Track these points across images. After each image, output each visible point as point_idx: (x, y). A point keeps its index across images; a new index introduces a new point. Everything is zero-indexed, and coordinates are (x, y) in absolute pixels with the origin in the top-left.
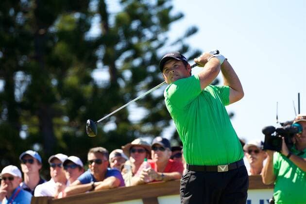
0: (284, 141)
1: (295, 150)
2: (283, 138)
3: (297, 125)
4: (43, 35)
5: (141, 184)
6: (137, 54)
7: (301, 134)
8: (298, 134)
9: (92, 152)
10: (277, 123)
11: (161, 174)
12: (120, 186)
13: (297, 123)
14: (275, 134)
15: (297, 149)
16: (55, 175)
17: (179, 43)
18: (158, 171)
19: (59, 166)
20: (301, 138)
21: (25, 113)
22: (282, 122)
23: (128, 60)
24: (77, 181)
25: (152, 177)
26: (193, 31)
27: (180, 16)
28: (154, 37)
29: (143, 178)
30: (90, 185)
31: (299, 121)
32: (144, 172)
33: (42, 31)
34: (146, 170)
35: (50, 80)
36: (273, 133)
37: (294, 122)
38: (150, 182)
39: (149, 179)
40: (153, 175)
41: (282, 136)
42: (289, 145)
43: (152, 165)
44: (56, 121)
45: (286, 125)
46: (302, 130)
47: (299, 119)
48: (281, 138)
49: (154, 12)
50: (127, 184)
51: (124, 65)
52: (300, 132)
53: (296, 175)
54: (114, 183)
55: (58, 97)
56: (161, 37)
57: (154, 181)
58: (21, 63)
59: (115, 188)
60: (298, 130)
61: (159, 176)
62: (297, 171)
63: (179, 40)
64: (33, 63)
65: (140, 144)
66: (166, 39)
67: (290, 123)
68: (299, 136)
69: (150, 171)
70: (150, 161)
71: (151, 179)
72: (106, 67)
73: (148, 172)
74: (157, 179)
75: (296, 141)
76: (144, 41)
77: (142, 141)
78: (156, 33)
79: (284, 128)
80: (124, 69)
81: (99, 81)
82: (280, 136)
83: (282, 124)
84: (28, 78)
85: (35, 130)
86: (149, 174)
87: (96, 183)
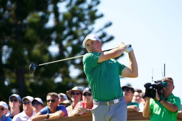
0: (157, 92)
1: (163, 97)
2: (156, 90)
3: (164, 82)
4: (19, 25)
5: (77, 116)
6: (76, 37)
7: (166, 88)
8: (164, 88)
9: (50, 95)
10: (152, 81)
11: (88, 110)
12: (64, 116)
13: (164, 81)
14: (151, 87)
15: (164, 97)
16: (26, 109)
17: (100, 31)
18: (87, 108)
19: (28, 103)
20: (166, 91)
21: (8, 70)
22: (155, 81)
23: (70, 41)
24: (39, 113)
25: (83, 112)
26: (109, 25)
27: (102, 16)
28: (86, 27)
29: (78, 112)
30: (46, 115)
31: (165, 80)
32: (79, 108)
33: (19, 22)
34: (80, 107)
35: (24, 51)
36: (150, 87)
37: (163, 81)
38: (82, 114)
39: (81, 112)
40: (84, 110)
41: (156, 89)
42: (160, 94)
43: (83, 104)
44: (26, 76)
45: (158, 82)
46: (167, 86)
47: (166, 79)
48: (155, 90)
49: (86, 12)
50: (69, 115)
51: (67, 44)
52: (166, 87)
53: (163, 112)
54: (61, 115)
55: (28, 61)
56: (90, 28)
57: (84, 114)
58: (6, 41)
59: (61, 117)
60: (165, 85)
61: (87, 111)
62: (164, 110)
63: (101, 30)
64: (13, 41)
65: (78, 90)
66: (93, 29)
67: (160, 81)
68: (165, 89)
69: (82, 108)
70: (82, 102)
71: (83, 113)
72: (57, 44)
73: (81, 108)
74: (86, 113)
75: (163, 92)
76: (80, 29)
77: (78, 88)
78: (87, 25)
79: (157, 84)
80: (68, 46)
81: (53, 53)
82: (154, 89)
83: (155, 82)
84: (11, 50)
85: (13, 81)
86: (82, 110)
87: (50, 114)
